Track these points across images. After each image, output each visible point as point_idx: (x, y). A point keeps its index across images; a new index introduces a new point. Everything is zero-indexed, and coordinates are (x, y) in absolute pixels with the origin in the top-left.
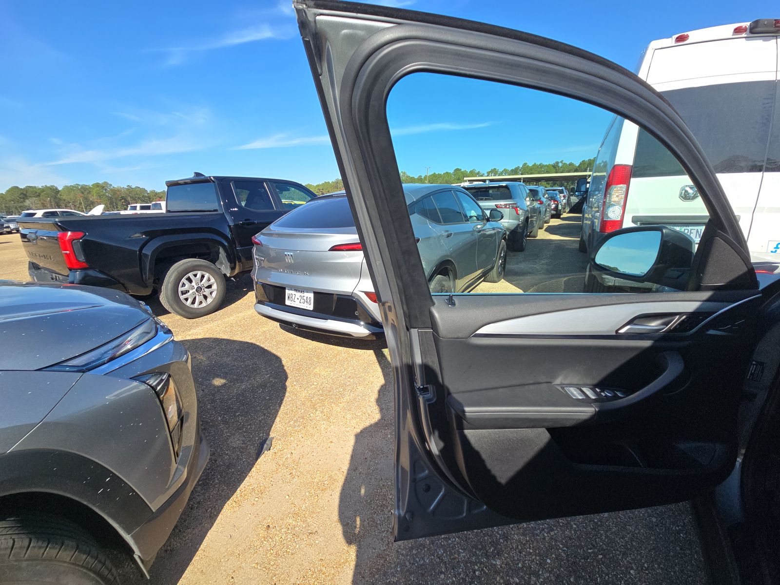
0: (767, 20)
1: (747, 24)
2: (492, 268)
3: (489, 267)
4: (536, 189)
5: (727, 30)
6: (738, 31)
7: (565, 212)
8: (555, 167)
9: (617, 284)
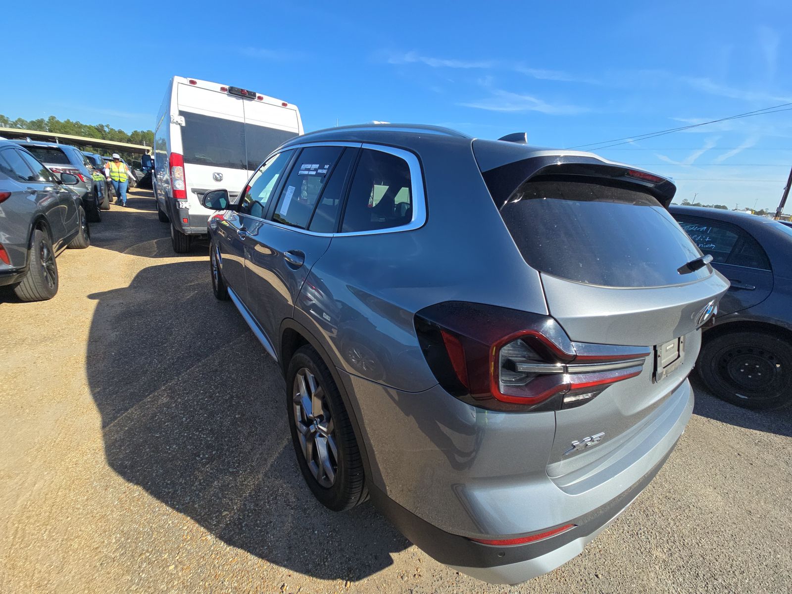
0: (237, 88)
1: (227, 87)
2: (77, 232)
3: (73, 231)
4: (92, 156)
5: (218, 86)
6: (223, 89)
7: (133, 187)
8: (99, 131)
9: (193, 233)
